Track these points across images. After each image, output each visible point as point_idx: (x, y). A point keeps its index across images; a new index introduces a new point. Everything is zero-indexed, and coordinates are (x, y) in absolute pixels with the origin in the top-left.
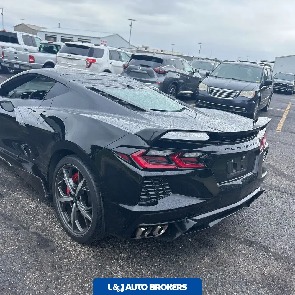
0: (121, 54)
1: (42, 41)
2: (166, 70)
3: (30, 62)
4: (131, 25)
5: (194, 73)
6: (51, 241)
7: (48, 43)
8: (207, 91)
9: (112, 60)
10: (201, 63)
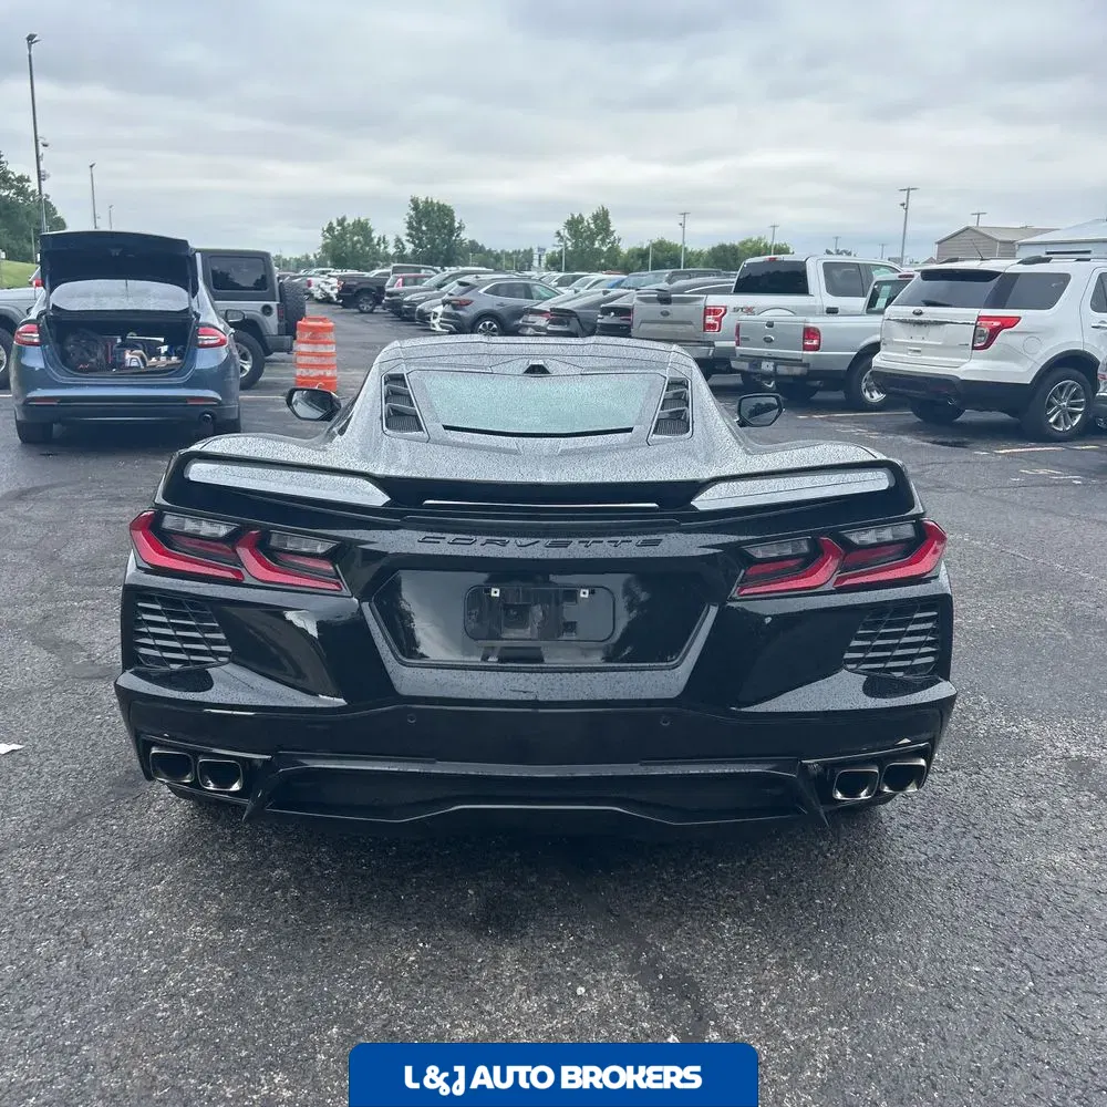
3: (806, 348)
7: (898, 278)
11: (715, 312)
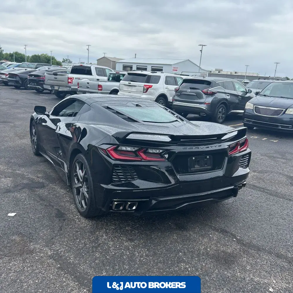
0: (177, 79)
1: (112, 71)
2: (213, 92)
3: (99, 90)
4: (201, 51)
5: (247, 93)
6: (66, 215)
7: (115, 73)
8: (253, 110)
9: (168, 85)
10: (261, 83)
11: (71, 79)
